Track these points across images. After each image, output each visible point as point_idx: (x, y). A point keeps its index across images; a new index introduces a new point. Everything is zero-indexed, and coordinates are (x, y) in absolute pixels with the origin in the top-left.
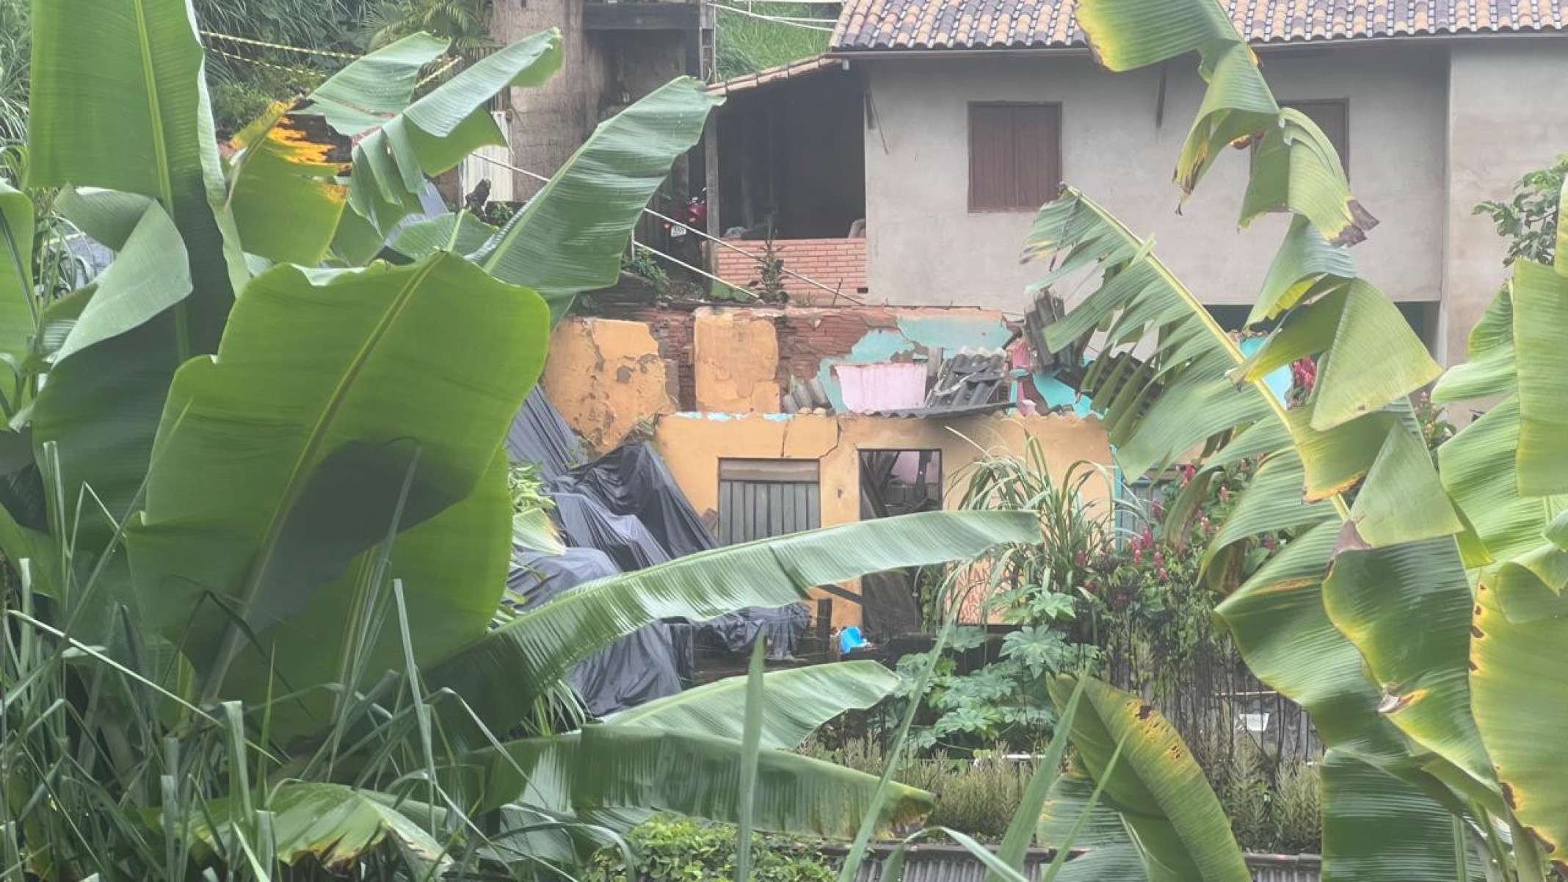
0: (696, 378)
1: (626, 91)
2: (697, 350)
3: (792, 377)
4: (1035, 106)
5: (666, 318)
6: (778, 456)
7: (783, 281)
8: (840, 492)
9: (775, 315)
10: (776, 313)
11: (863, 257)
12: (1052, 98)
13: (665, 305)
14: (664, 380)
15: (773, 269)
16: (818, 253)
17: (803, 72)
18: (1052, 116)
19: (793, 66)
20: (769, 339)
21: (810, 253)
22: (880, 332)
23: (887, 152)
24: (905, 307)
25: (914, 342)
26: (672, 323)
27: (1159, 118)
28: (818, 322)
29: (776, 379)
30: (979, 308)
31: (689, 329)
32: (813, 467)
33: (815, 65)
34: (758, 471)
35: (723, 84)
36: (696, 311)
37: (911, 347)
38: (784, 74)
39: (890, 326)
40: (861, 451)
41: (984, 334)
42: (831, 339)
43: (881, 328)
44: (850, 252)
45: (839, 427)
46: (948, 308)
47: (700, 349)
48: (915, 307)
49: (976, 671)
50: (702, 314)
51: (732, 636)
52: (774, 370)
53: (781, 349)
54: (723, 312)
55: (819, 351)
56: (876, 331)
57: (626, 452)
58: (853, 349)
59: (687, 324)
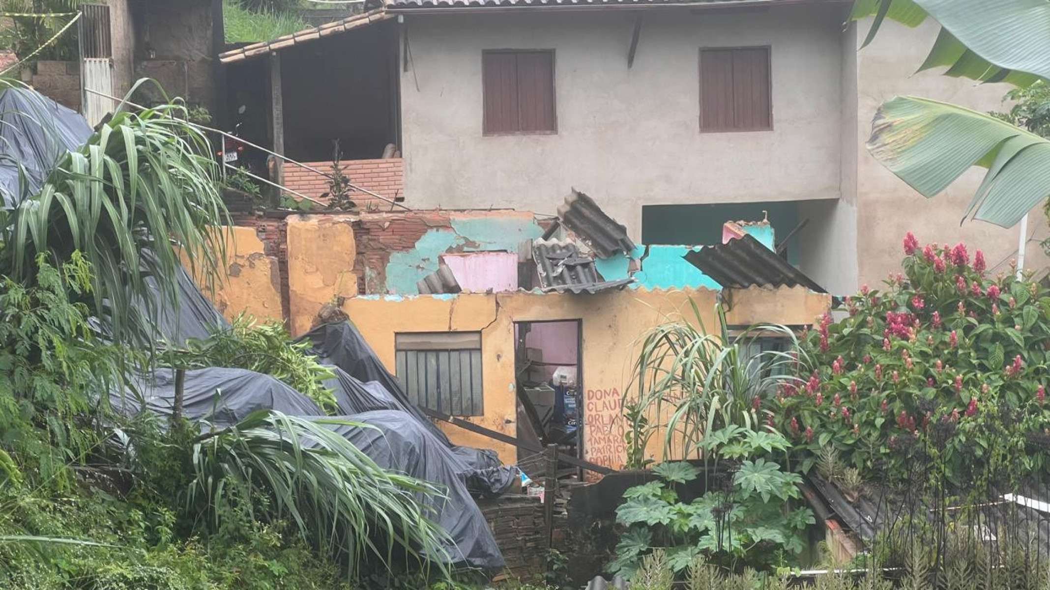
0: (289, 271)
1: (153, 50)
2: (289, 249)
3: (367, 268)
4: (533, 52)
5: (264, 224)
6: (447, 330)
7: (350, 193)
8: (499, 357)
9: (352, 220)
10: (353, 218)
11: (401, 173)
12: (547, 45)
13: (262, 213)
14: (269, 273)
15: (340, 183)
16: (363, 171)
17: (357, 26)
18: (548, 59)
19: (349, 22)
20: (348, 239)
21: (359, 171)
22: (437, 230)
23: (418, 90)
24: (455, 211)
25: (464, 238)
26: (268, 228)
27: (630, 61)
28: (387, 224)
29: (355, 270)
30: (514, 210)
31: (283, 232)
32: (476, 338)
33: (366, 21)
34: (430, 343)
35: (291, 36)
36: (287, 218)
37: (462, 242)
38: (342, 28)
39: (446, 226)
40: (515, 323)
41: (520, 230)
42: (397, 237)
43: (438, 227)
44: (390, 169)
45: (497, 303)
46: (490, 210)
47: (292, 248)
48: (464, 210)
49: (699, 499)
50: (293, 220)
51: (492, 480)
52: (352, 263)
53: (358, 246)
54: (309, 219)
55: (387, 247)
56: (435, 229)
57: (329, 330)
58: (417, 244)
59: (281, 228)
